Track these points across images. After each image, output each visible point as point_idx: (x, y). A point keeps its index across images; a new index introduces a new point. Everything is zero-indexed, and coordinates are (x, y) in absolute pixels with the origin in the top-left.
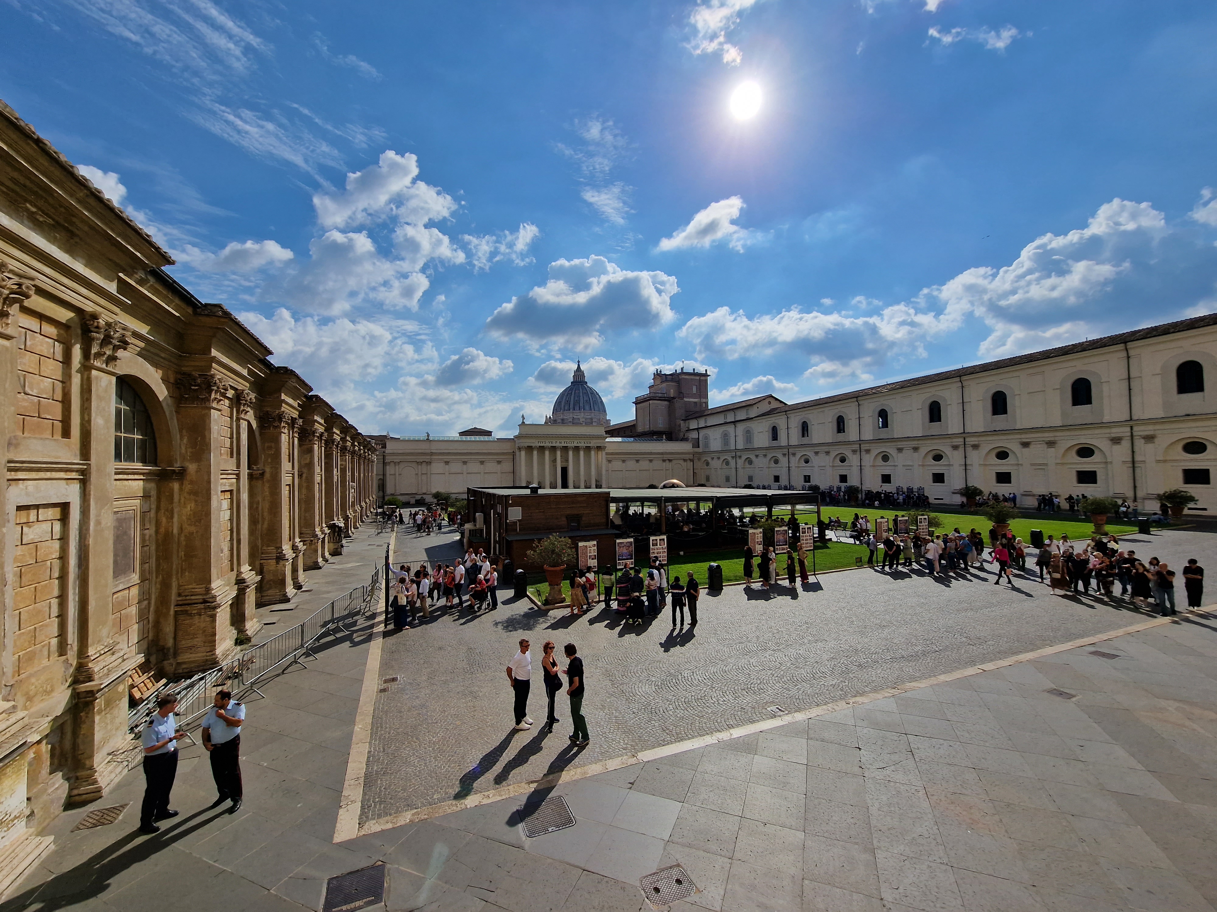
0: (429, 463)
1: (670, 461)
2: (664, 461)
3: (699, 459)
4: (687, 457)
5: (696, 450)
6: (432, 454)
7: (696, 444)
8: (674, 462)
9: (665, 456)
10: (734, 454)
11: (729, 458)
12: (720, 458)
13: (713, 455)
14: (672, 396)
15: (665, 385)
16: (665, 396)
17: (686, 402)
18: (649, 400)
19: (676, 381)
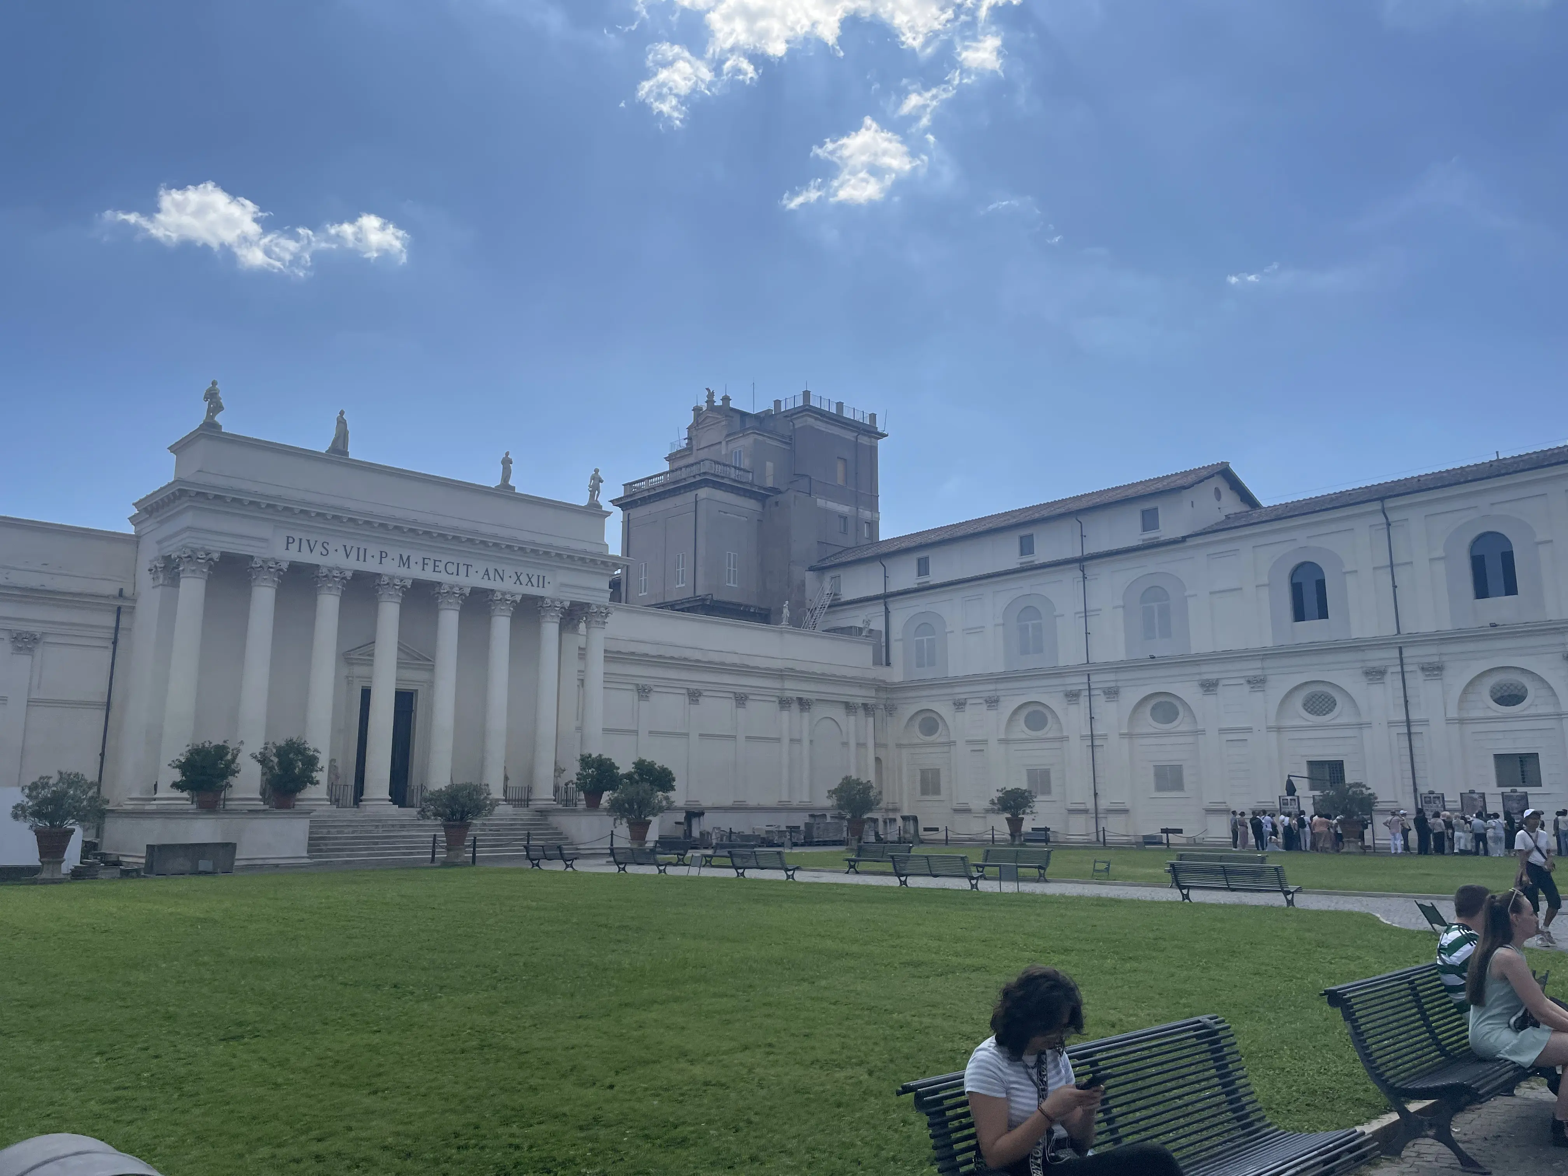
1: (804, 704)
2: (784, 703)
3: (893, 710)
4: (856, 695)
5: (881, 672)
7: (883, 650)
8: (819, 711)
9: (788, 684)
10: (1078, 682)
11: (1055, 702)
12: (997, 701)
13: (960, 692)
14: (769, 483)
15: (749, 442)
16: (749, 478)
17: (818, 508)
18: (693, 486)
19: (784, 437)
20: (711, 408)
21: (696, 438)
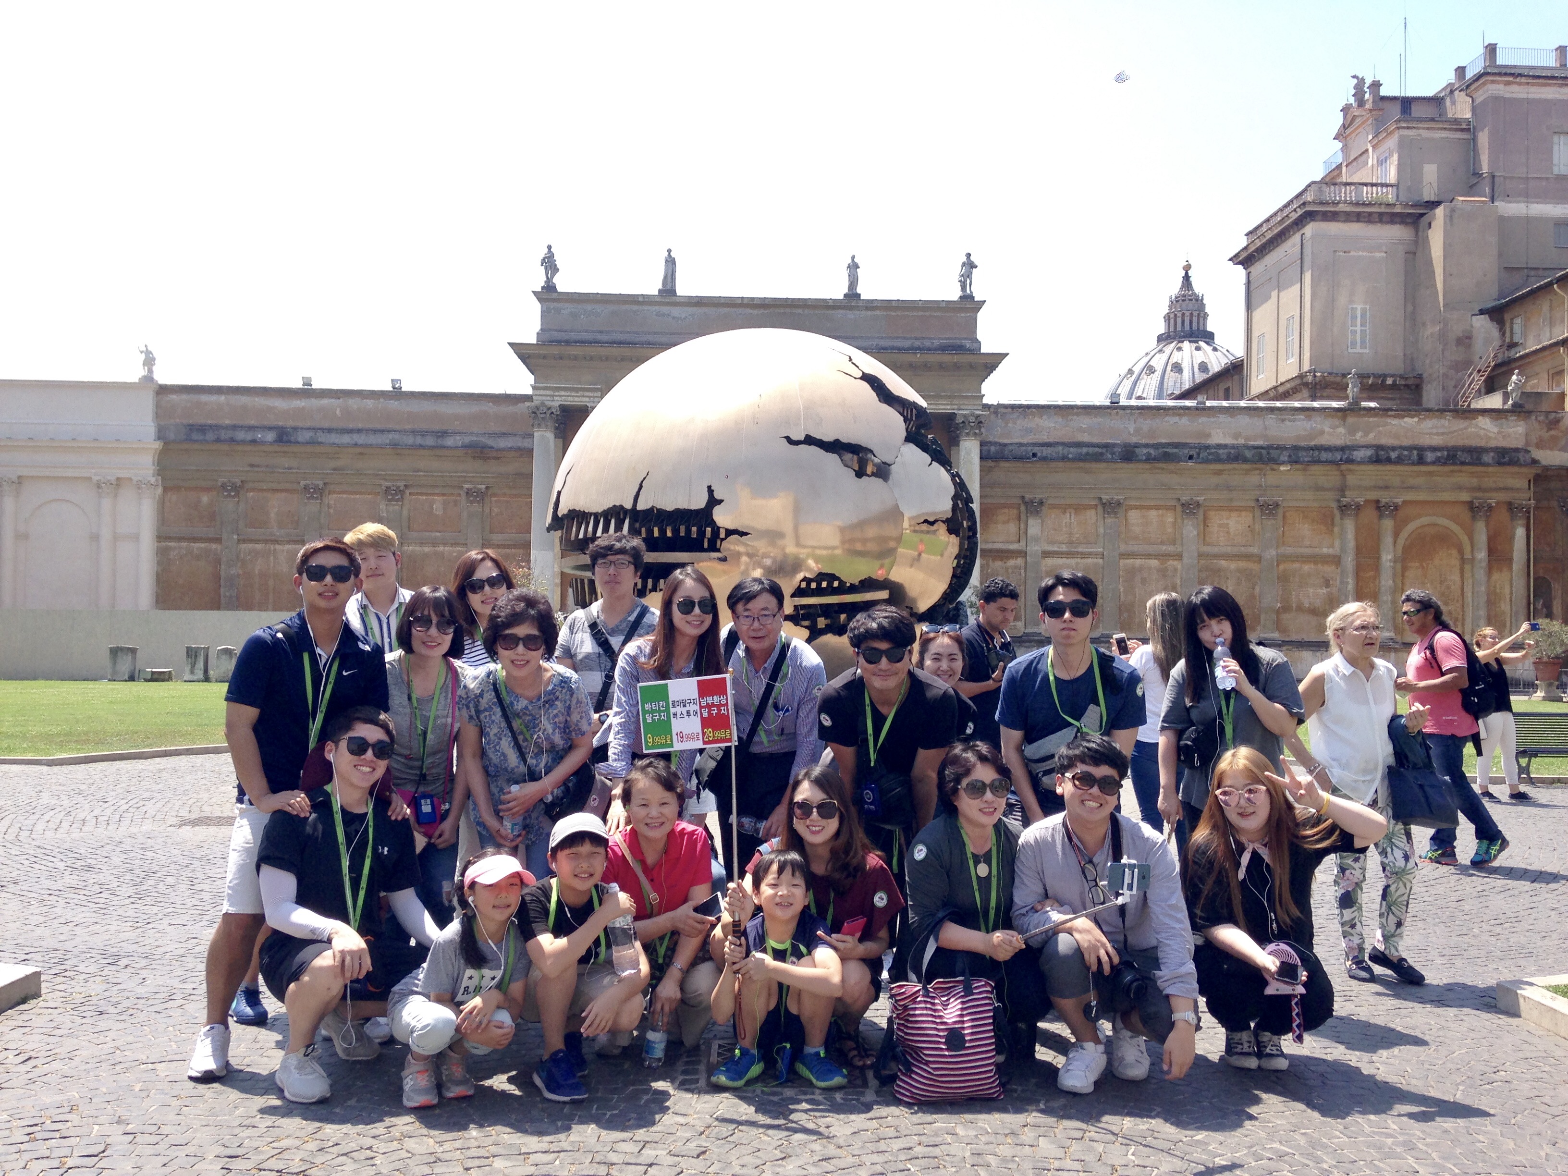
1: (1383, 508)
14: (1429, 195)
15: (1392, 142)
16: (1390, 196)
17: (1503, 220)
18: (1300, 223)
19: (1456, 121)
20: (1361, 103)
21: (1345, 149)
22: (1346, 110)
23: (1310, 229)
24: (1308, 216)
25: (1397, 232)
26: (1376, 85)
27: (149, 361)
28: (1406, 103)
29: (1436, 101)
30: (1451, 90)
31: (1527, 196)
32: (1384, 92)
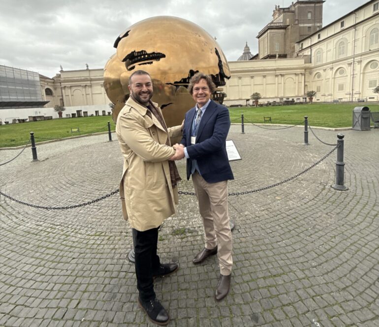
0: (91, 86)
1: (282, 75)
2: (277, 76)
3: (311, 73)
4: (298, 71)
5: (308, 65)
6: (91, 80)
7: (309, 59)
8: (286, 77)
9: (277, 72)
10: (351, 60)
11: (345, 66)
12: (333, 68)
13: (325, 67)
14: (288, 24)
15: (282, 16)
16: (282, 24)
17: (300, 27)
18: (267, 30)
19: (292, 11)
20: (276, 10)
21: (274, 18)
22: (274, 11)
23: (269, 31)
24: (269, 29)
25: (282, 31)
26: (279, 6)
27: (87, 66)
28: (284, 9)
29: (289, 8)
30: (291, 6)
31: (304, 23)
32: (280, 7)
